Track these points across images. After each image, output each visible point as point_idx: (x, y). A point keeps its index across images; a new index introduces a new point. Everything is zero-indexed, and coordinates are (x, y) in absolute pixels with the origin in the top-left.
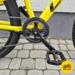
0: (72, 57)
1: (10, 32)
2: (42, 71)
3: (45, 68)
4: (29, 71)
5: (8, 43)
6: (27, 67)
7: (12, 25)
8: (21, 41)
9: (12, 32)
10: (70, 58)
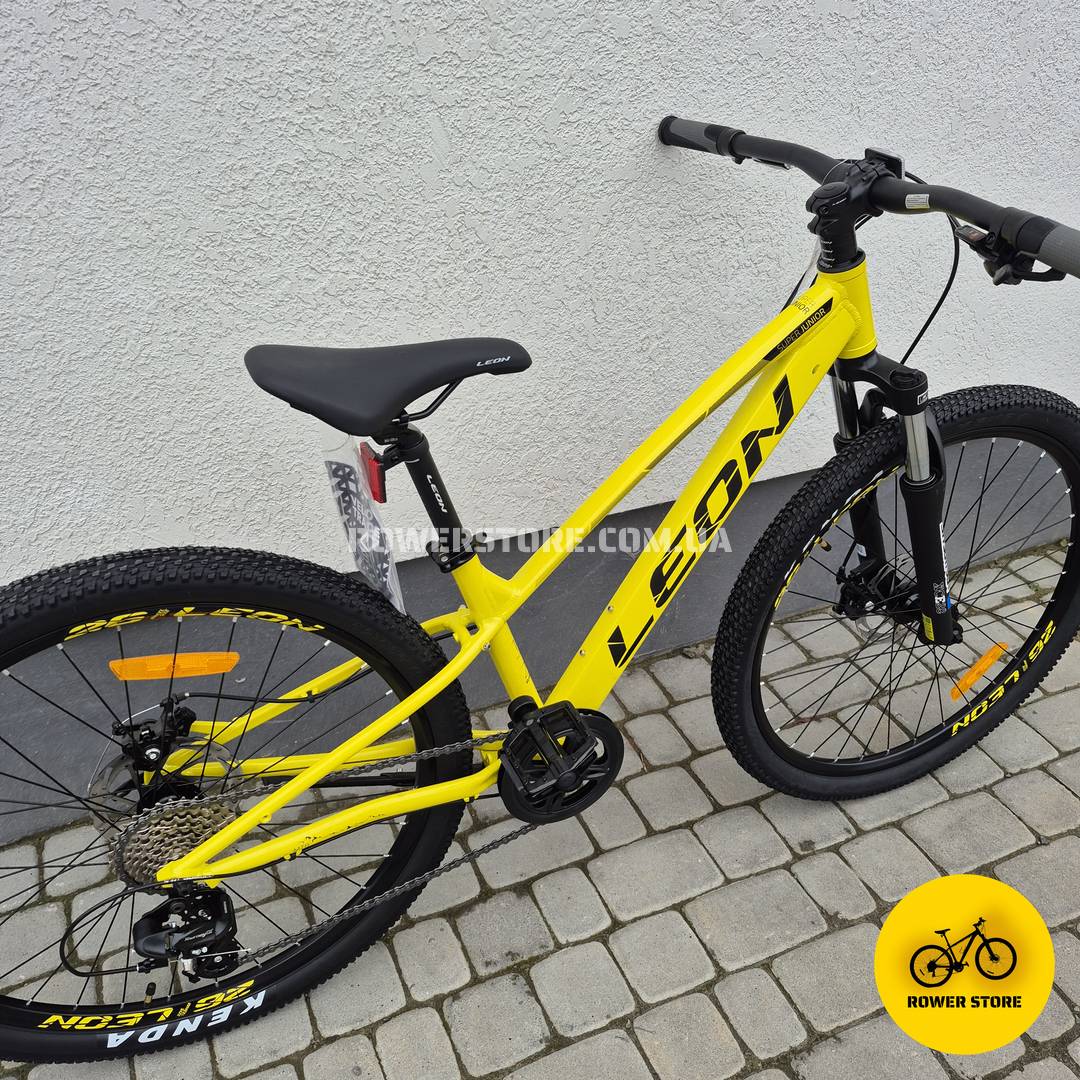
0: (724, 802)
2: (601, 947)
3: (607, 923)
4: (535, 972)
6: (512, 955)
10: (718, 809)
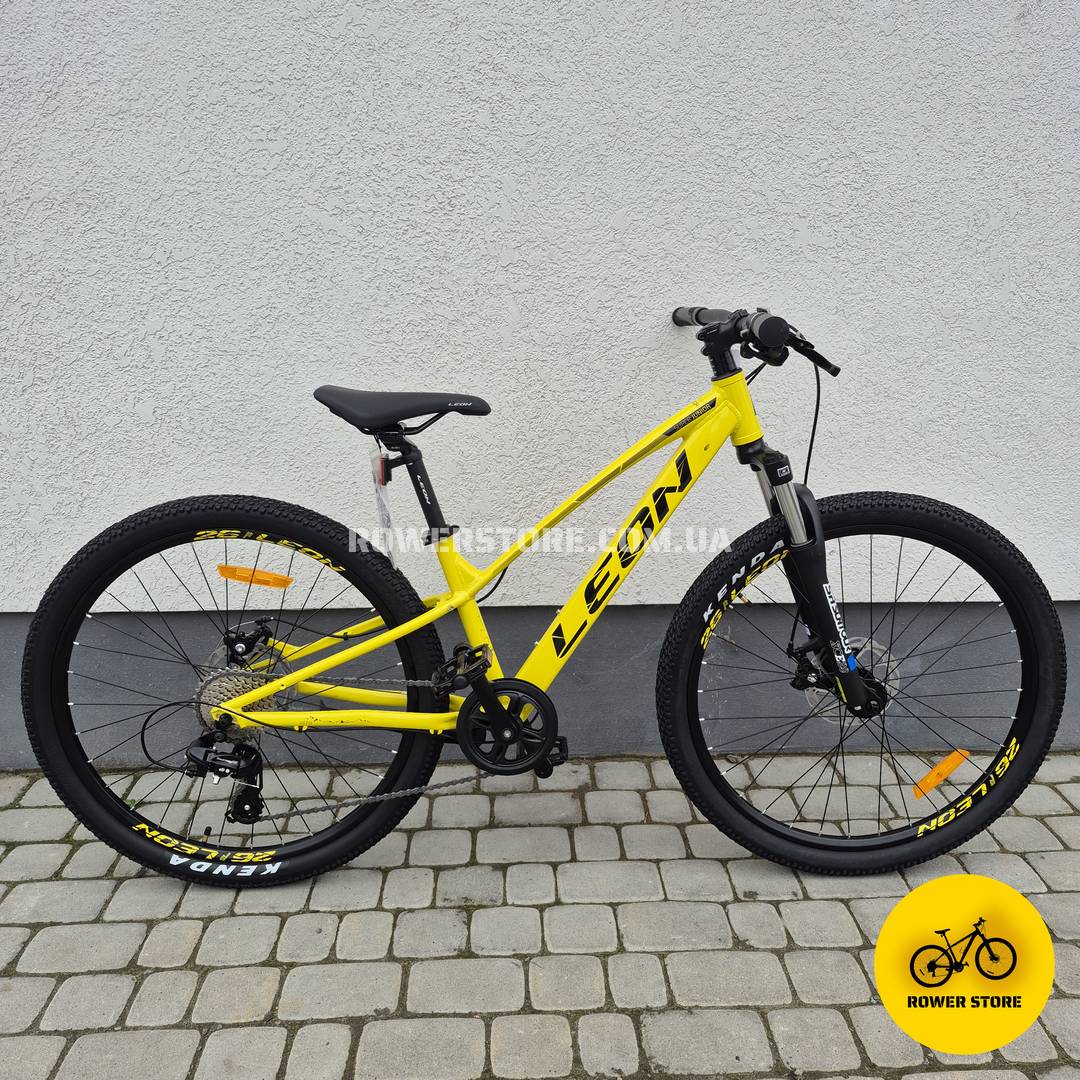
1: (400, 735)
2: (536, 912)
3: (550, 900)
4: (477, 913)
5: (384, 787)
6: (466, 899)
7: (413, 706)
8: (441, 774)
9: (410, 736)
